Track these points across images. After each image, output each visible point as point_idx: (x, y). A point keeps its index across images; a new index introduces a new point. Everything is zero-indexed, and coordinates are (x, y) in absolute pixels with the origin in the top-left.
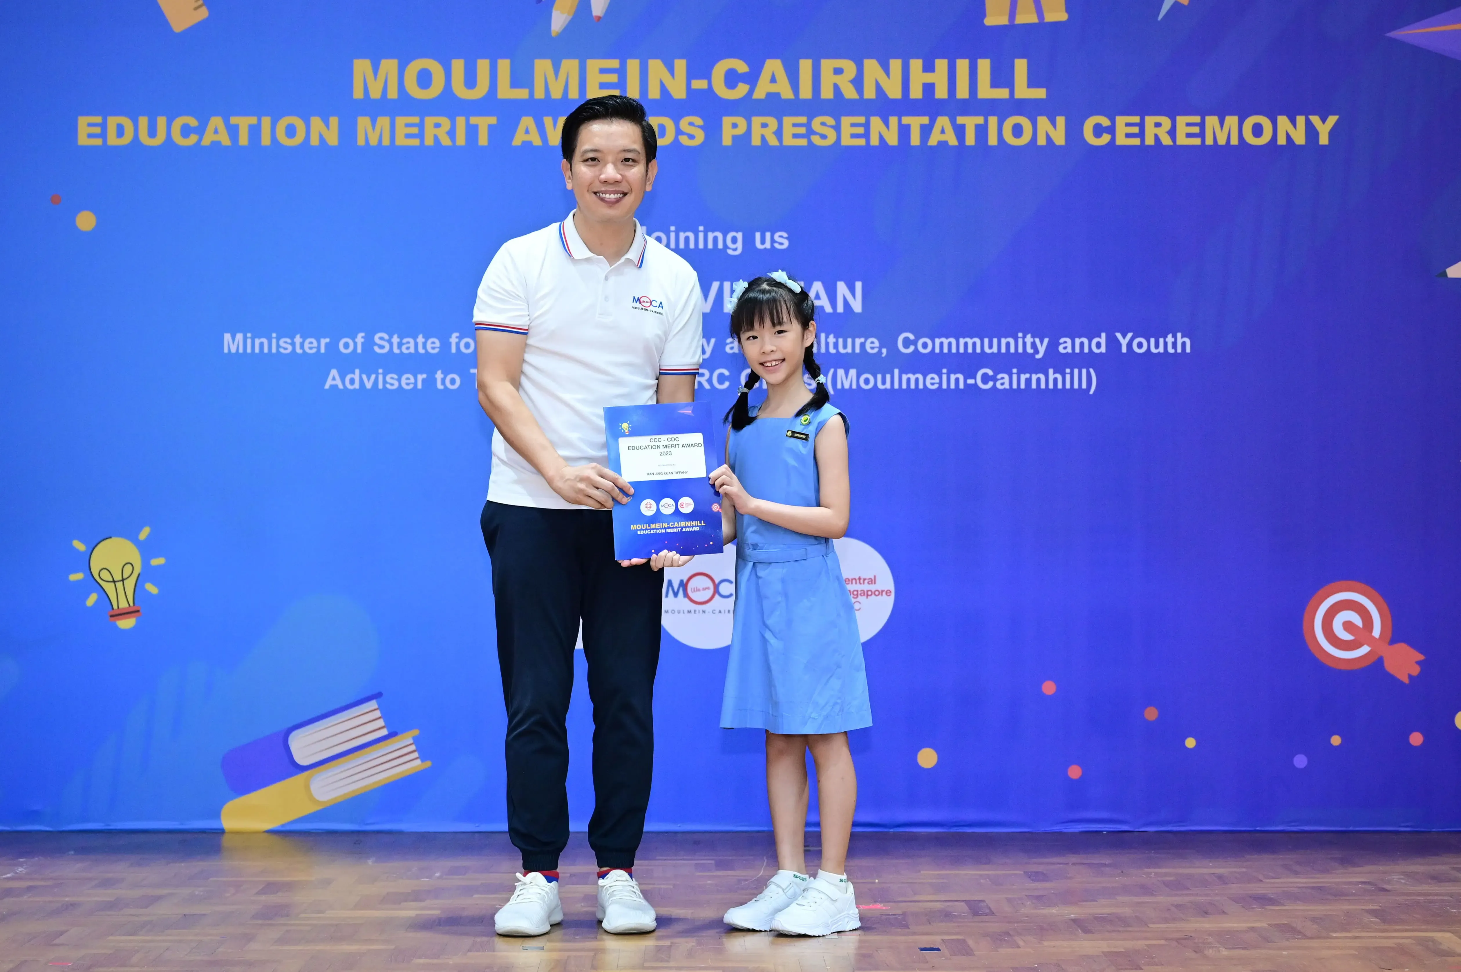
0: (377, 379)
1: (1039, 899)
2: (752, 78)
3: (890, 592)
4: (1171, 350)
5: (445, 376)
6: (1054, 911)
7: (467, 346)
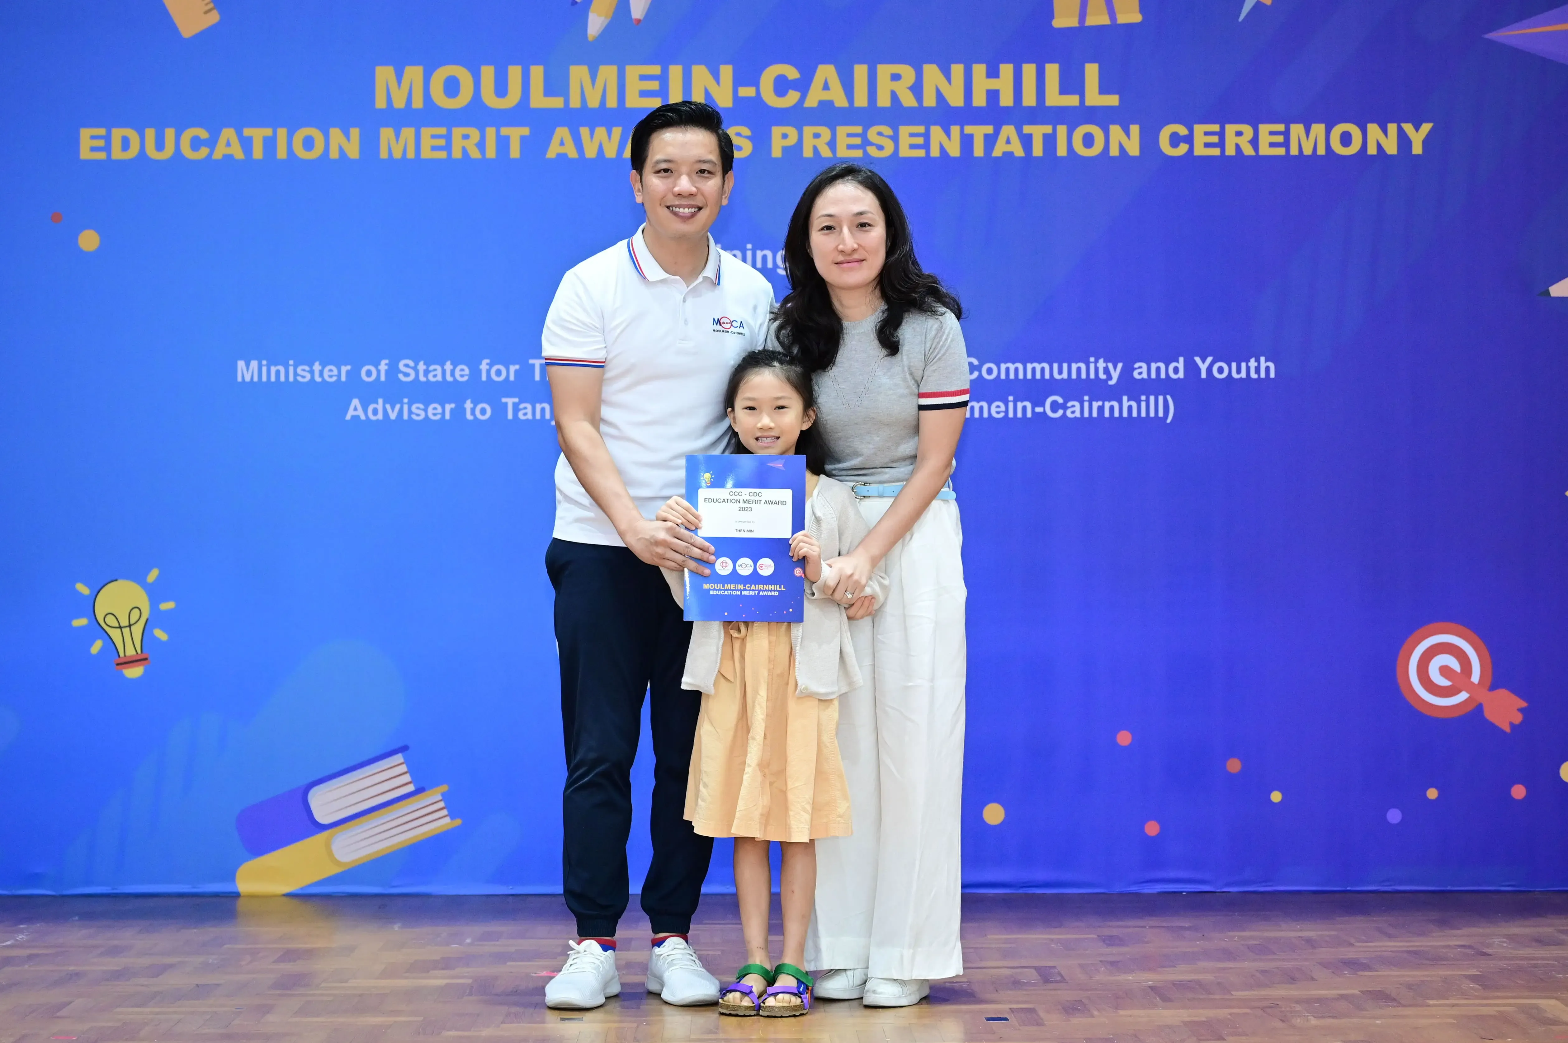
0: (401, 410)
1: (1114, 965)
2: (803, 85)
4: (1254, 375)
5: (475, 406)
6: (1131, 978)
7: (499, 373)
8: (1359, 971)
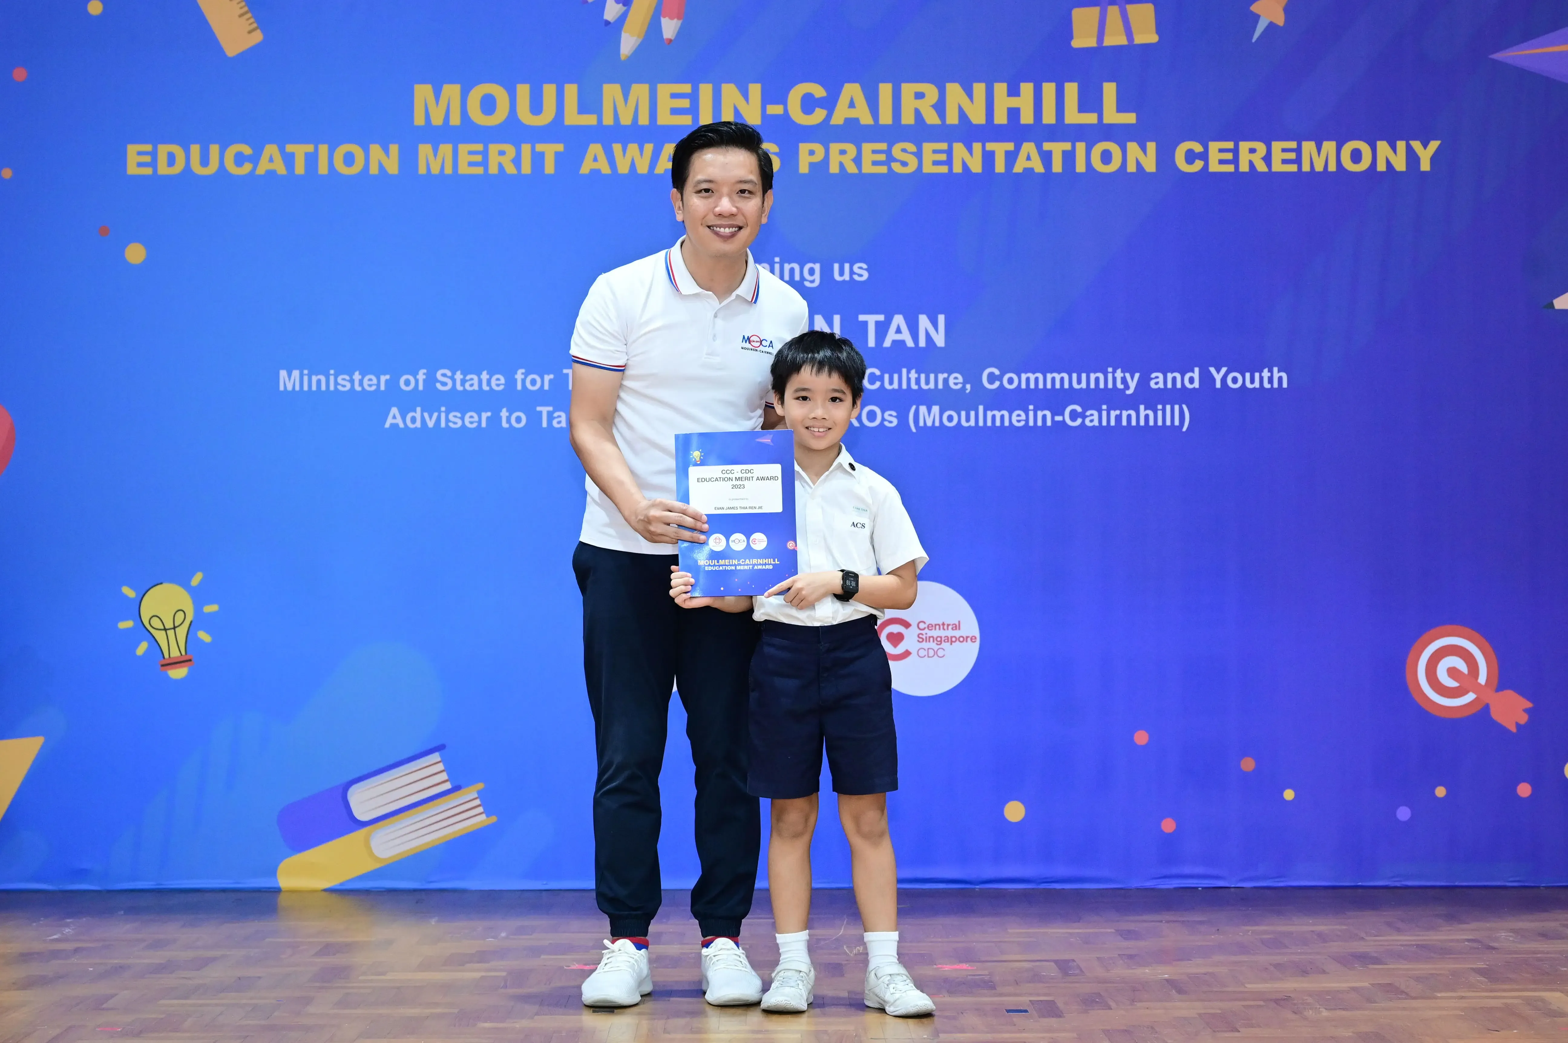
0: (439, 418)
1: (1131, 958)
2: (829, 103)
3: (976, 638)
4: (1267, 385)
5: (511, 415)
6: (1147, 971)
7: (533, 382)
8: (1368, 964)
